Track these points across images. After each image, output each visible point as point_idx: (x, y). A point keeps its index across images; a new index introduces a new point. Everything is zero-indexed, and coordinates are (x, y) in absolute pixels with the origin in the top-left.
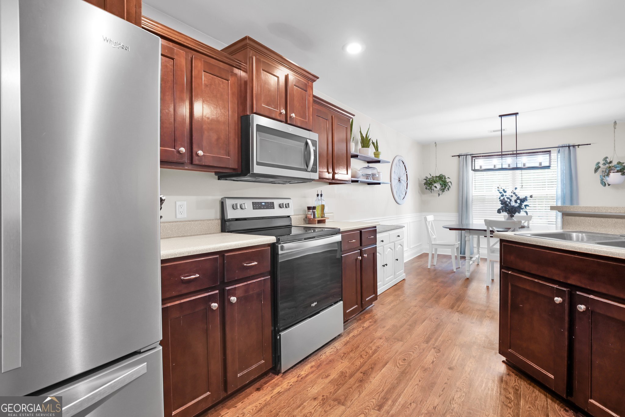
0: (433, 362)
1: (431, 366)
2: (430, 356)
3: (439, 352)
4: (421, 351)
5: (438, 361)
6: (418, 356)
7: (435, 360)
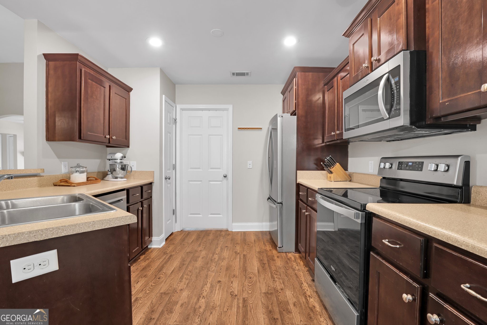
0: (232, 283)
1: (232, 279)
2: (236, 286)
3: (231, 292)
4: (244, 289)
5: (229, 284)
6: (244, 284)
7: (232, 285)
